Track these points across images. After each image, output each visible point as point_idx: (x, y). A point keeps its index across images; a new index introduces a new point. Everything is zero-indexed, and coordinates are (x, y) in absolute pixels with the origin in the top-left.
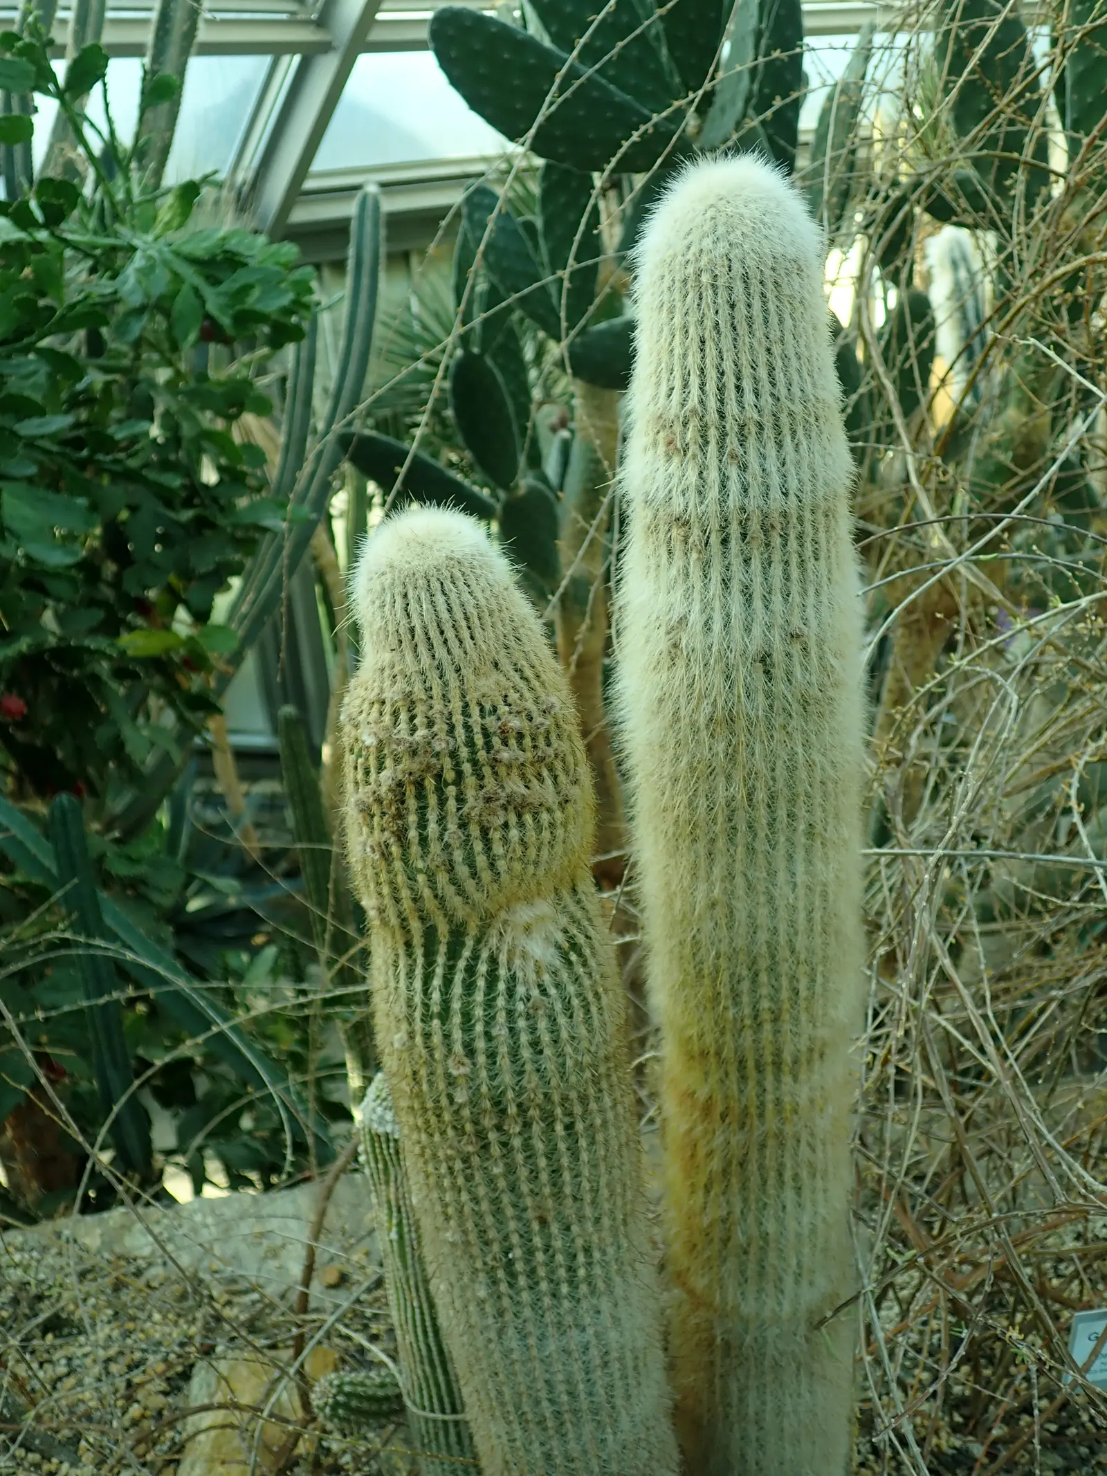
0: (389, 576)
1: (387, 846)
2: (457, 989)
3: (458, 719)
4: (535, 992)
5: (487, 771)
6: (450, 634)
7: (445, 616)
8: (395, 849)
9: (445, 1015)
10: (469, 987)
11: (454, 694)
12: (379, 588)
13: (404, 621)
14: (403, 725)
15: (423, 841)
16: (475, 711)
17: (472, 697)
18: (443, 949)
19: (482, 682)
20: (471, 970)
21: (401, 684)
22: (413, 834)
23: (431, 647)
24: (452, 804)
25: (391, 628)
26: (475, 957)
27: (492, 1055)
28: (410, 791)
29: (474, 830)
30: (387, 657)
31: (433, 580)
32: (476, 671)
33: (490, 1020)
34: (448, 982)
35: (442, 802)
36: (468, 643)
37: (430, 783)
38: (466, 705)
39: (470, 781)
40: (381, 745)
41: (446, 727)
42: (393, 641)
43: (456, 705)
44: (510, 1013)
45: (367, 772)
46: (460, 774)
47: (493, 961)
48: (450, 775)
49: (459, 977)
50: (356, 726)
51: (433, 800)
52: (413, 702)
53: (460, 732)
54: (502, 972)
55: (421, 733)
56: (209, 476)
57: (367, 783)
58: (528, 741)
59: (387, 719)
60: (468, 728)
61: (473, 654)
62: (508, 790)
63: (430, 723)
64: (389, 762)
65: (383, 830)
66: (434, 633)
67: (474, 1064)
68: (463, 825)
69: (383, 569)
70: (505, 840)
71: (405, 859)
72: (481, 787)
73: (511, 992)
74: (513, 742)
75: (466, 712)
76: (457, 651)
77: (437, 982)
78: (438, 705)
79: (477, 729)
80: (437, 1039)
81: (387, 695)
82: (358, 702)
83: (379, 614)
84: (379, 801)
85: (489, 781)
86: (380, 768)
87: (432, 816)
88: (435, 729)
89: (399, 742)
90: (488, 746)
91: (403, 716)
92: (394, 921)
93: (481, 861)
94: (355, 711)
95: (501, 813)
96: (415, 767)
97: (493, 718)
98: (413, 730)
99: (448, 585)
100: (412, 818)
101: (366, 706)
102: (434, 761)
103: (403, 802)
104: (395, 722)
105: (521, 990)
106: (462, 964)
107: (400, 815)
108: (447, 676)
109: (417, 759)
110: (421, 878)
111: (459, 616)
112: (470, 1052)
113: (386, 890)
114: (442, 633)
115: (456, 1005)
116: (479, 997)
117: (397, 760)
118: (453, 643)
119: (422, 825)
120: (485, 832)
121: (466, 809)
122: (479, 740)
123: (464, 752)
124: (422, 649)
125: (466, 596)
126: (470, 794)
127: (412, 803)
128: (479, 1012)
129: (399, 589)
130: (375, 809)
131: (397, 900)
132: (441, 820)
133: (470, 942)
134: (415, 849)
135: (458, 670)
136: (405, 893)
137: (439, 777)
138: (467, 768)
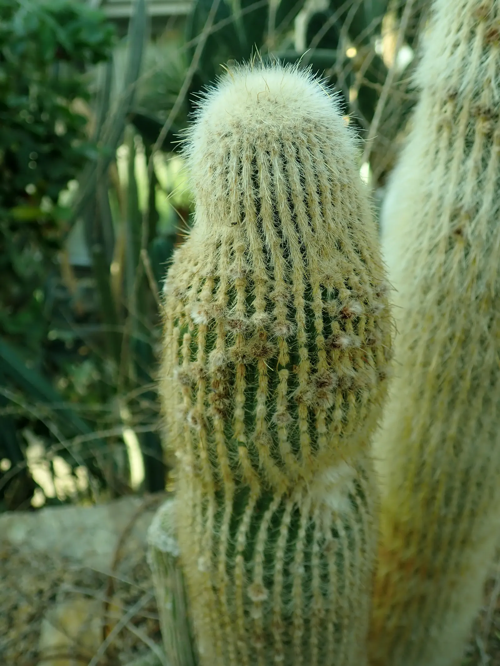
0: (235, 137)
1: (210, 419)
2: (262, 535)
3: (300, 302)
4: (329, 536)
5: (322, 355)
6: (300, 208)
7: (298, 187)
8: (217, 422)
9: (248, 555)
10: (273, 535)
11: (298, 275)
12: (222, 151)
13: (249, 192)
14: (239, 306)
15: (249, 420)
16: (317, 293)
17: (316, 279)
18: (252, 502)
19: (325, 264)
20: (276, 521)
21: (239, 263)
22: (239, 413)
23: (277, 223)
24: (283, 388)
25: (233, 199)
26: (281, 510)
27: (288, 587)
28: (240, 372)
29: (302, 412)
30: (225, 231)
31: (288, 144)
32: (321, 253)
33: (288, 562)
34: (253, 530)
35: (273, 384)
36: (318, 221)
37: (263, 366)
38: (309, 288)
39: (304, 365)
40: (211, 325)
41: (286, 311)
42: (234, 215)
43: (299, 287)
44: (307, 556)
45: (193, 349)
46: (294, 359)
47: (296, 513)
48: (284, 359)
49: (264, 525)
50: (184, 302)
51: (263, 382)
52: (252, 283)
53: (301, 315)
54: (304, 522)
55: (259, 316)
56: (60, 129)
57: (193, 359)
58: (362, 325)
59: (221, 297)
60: (309, 311)
61: (321, 233)
62: (340, 374)
63: (270, 306)
64: (219, 342)
65: (206, 405)
66: (283, 207)
67: (271, 593)
68: (292, 407)
69: (228, 129)
70: (329, 420)
71: (228, 433)
72: (314, 371)
73: (309, 539)
74: (349, 326)
75: (308, 296)
76: (305, 228)
77: (243, 528)
78: (280, 287)
79: (318, 314)
80: (239, 571)
81: (222, 272)
82: (186, 276)
83: (219, 181)
84: (206, 379)
85: (322, 365)
86: (209, 346)
87: (261, 398)
88: (275, 312)
89: (234, 324)
90: (327, 331)
91: (240, 296)
92: (208, 478)
93: (305, 439)
94: (183, 285)
95: (330, 396)
96: (249, 349)
97: (334, 302)
98: (250, 312)
99: (304, 152)
100: (240, 399)
101: (195, 282)
102: (269, 345)
103: (232, 383)
104: (230, 302)
105: (317, 535)
106: (268, 515)
107: (227, 395)
108: (291, 257)
109: (252, 343)
110: (242, 451)
111: (313, 189)
112: (269, 583)
113: (203, 454)
114: (292, 207)
115: (260, 547)
116: (282, 542)
117: (228, 341)
118: (303, 219)
119: (250, 403)
120: (312, 414)
121: (297, 392)
122: (319, 324)
123: (303, 337)
124: (268, 224)
125: (321, 167)
126: (303, 377)
127: (241, 384)
128: (280, 554)
129: (247, 154)
130: (200, 385)
131: (214, 464)
132: (270, 402)
133: (277, 499)
134: (239, 427)
135: (303, 250)
136: (223, 462)
137: (273, 362)
138: (304, 353)
